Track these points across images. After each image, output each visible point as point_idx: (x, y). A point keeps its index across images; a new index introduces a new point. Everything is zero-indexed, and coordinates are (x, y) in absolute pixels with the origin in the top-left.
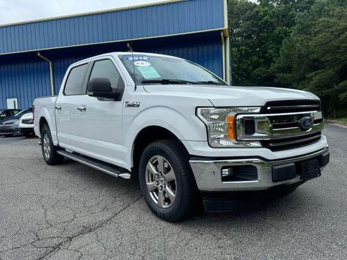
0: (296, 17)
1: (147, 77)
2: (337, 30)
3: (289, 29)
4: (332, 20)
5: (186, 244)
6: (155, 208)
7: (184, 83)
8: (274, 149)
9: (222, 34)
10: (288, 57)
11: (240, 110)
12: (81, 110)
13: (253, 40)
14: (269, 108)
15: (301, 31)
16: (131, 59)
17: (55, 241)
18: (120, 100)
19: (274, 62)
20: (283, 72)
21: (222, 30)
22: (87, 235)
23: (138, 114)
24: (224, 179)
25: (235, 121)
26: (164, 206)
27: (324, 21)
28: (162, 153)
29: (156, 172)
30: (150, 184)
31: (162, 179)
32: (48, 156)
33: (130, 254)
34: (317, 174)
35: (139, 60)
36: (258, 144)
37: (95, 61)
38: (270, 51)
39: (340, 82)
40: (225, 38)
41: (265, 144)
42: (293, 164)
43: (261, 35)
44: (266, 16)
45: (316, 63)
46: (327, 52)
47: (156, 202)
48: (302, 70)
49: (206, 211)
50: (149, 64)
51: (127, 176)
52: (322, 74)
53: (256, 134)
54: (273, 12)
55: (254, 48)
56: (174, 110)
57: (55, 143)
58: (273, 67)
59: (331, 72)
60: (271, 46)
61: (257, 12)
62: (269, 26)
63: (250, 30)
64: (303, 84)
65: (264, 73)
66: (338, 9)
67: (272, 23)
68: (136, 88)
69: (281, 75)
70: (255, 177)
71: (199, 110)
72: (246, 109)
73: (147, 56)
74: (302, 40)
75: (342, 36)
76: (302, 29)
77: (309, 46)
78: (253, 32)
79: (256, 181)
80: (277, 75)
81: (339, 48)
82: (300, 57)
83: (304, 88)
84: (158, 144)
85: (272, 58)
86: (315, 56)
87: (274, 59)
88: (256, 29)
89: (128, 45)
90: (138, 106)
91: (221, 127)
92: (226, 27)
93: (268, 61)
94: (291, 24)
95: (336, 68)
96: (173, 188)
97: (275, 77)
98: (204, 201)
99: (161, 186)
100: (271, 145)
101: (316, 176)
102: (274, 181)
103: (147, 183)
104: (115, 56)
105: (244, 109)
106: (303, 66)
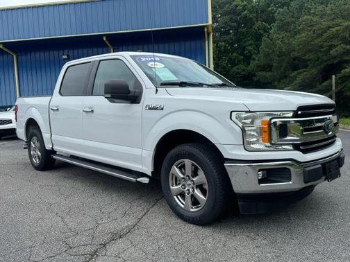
0: (276, 14)
1: (164, 80)
2: (320, 29)
3: (269, 25)
4: (315, 19)
5: (224, 246)
6: (181, 212)
7: (200, 85)
8: (304, 152)
9: (206, 30)
10: (267, 55)
11: (273, 115)
12: (87, 112)
13: (231, 36)
14: (299, 112)
15: (281, 28)
16: (144, 59)
17: (89, 249)
18: (139, 103)
19: (254, 59)
20: (263, 71)
21: (206, 26)
22: (120, 241)
23: (162, 118)
24: (261, 181)
25: (270, 124)
26: (192, 210)
27: (308, 19)
28: (190, 156)
29: (182, 176)
30: (174, 188)
31: (189, 182)
32: (36, 161)
33: (173, 257)
34: (338, 175)
35: (152, 61)
36: (290, 147)
37: (100, 61)
38: (250, 48)
39: (323, 82)
40: (209, 34)
41: (296, 147)
42: (320, 166)
43: (240, 30)
44: (245, 10)
45: (296, 62)
46: (310, 51)
47: (183, 206)
48: (282, 69)
49: (242, 213)
50: (163, 66)
51: (145, 180)
52: (305, 73)
53: (288, 138)
54: (253, 7)
55: (231, 44)
56: (205, 114)
57: (48, 147)
58: (253, 64)
59: (314, 71)
60: (250, 42)
61: (236, 6)
62: (248, 21)
63: (229, 25)
64: (284, 83)
65: (244, 70)
66: (320, 8)
67: (251, 18)
68: (157, 90)
69: (260, 73)
70: (289, 179)
71: (234, 114)
72: (279, 113)
73: (159, 57)
74: (283, 38)
75: (325, 35)
76: (282, 26)
77: (290, 44)
78: (232, 27)
79: (290, 183)
80: (257, 73)
81: (322, 47)
82: (281, 54)
83: (286, 87)
84: (186, 148)
85: (251, 55)
86: (296, 54)
87: (254, 56)
88: (235, 24)
89: (104, 39)
90: (162, 109)
91: (254, 130)
92: (210, 22)
93: (248, 59)
94: (270, 20)
95: (319, 67)
96: (203, 192)
97: (255, 75)
98: (239, 203)
99: (188, 190)
100: (301, 148)
101: (337, 177)
102: (305, 182)
103: (171, 187)
104: (126, 56)
105: (276, 113)
106: (284, 65)
